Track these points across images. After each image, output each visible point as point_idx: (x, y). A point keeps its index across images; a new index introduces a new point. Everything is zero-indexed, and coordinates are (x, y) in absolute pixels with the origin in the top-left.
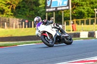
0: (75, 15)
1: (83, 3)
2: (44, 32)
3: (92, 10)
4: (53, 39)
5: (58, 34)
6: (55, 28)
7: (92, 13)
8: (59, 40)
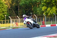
2: (28, 22)
3: (3, 16)
4: (32, 25)
5: (34, 23)
6: (33, 20)
8: (35, 26)
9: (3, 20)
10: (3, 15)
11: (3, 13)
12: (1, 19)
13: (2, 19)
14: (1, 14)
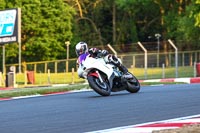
0: (28, 54)
1: (44, 30)
3: (59, 44)
4: (108, 83)
5: (116, 74)
7: (59, 51)
8: (118, 84)
9: (58, 58)
10: (59, 40)
11: (58, 35)
12: (52, 56)
13: (56, 54)
14: (53, 40)
